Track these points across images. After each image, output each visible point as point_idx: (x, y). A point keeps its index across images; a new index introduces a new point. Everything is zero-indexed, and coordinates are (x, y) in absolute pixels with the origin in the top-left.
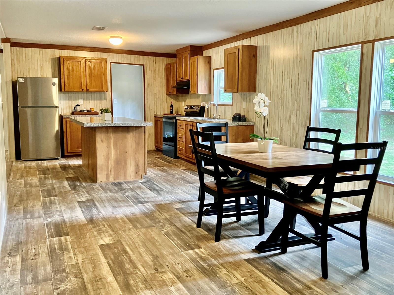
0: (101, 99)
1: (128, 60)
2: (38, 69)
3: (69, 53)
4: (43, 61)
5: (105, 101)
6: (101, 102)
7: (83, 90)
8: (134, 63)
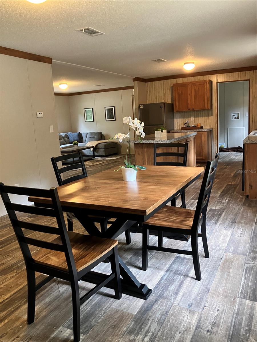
0: (208, 116)
1: (233, 77)
2: (162, 96)
3: (183, 80)
4: (165, 89)
5: (212, 117)
6: (208, 118)
7: (189, 109)
8: (239, 80)
